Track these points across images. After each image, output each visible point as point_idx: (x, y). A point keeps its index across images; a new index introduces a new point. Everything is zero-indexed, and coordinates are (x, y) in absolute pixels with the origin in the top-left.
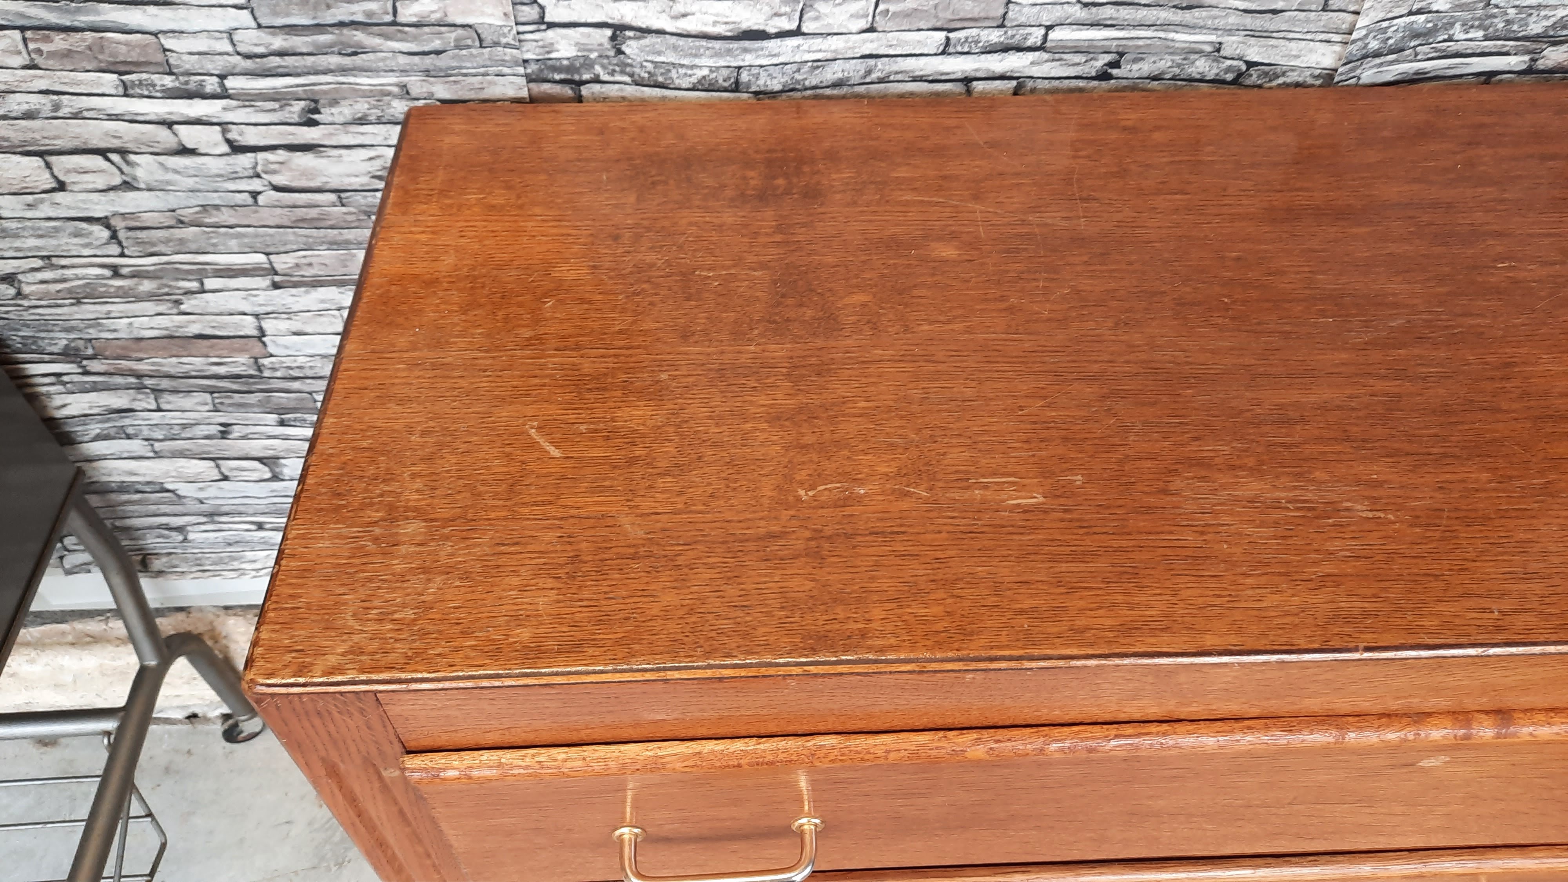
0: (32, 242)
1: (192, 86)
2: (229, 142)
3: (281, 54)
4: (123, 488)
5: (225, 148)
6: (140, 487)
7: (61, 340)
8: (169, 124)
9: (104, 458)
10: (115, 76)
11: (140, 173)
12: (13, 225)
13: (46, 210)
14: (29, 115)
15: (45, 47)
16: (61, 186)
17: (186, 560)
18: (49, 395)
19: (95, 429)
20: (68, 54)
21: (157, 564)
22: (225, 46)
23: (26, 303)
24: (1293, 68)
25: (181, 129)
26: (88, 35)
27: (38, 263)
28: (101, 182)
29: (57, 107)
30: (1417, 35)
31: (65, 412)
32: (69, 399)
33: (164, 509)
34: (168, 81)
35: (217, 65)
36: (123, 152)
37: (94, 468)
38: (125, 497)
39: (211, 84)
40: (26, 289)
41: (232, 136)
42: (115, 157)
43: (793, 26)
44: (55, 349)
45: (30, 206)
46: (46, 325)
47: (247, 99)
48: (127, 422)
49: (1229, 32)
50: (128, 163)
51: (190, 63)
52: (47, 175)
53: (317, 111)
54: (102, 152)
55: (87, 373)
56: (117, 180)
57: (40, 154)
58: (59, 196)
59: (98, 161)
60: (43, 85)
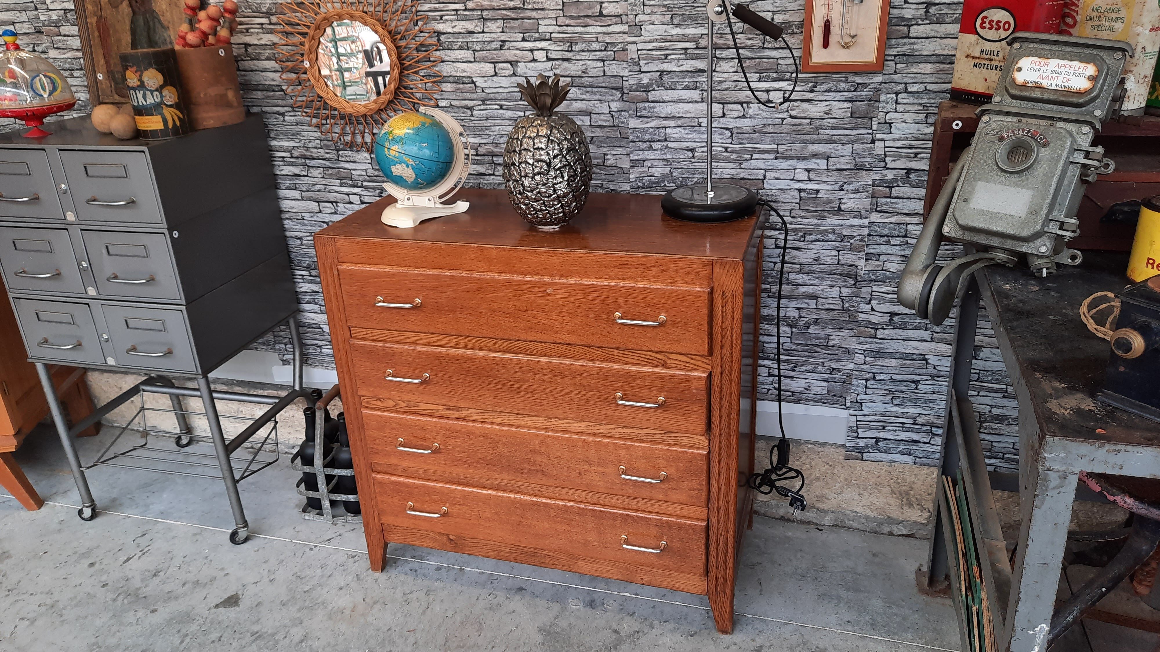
0: (309, 228)
1: (355, 184)
2: (361, 200)
3: (376, 176)
4: (310, 326)
5: (359, 202)
6: (313, 325)
7: (307, 261)
8: (348, 194)
9: (306, 311)
10: (339, 181)
11: (339, 209)
12: (306, 222)
13: (315, 218)
14: (319, 191)
15: (327, 173)
16: (320, 212)
17: (319, 361)
18: (299, 283)
19: (307, 298)
20: (331, 175)
21: (310, 361)
22: (364, 173)
23: (302, 247)
24: (622, 191)
25: (351, 196)
26: (337, 170)
27: (308, 234)
28: (329, 211)
29: (325, 189)
30: (654, 183)
31: (301, 290)
32: (303, 285)
33: (318, 337)
34: (350, 182)
35: (361, 179)
36: (336, 202)
37: (303, 316)
38: (308, 330)
39: (360, 183)
40: (304, 242)
41: (362, 199)
42: (334, 204)
43: (492, 173)
44: (305, 265)
45: (312, 217)
46: (305, 255)
47: (367, 188)
48: (317, 297)
49: (604, 180)
50: (337, 206)
51: (356, 178)
52: (318, 208)
53: (382, 193)
54: (332, 202)
55: (311, 276)
56: (333, 211)
57: (318, 202)
58: (319, 215)
59: (330, 205)
60: (324, 182)
